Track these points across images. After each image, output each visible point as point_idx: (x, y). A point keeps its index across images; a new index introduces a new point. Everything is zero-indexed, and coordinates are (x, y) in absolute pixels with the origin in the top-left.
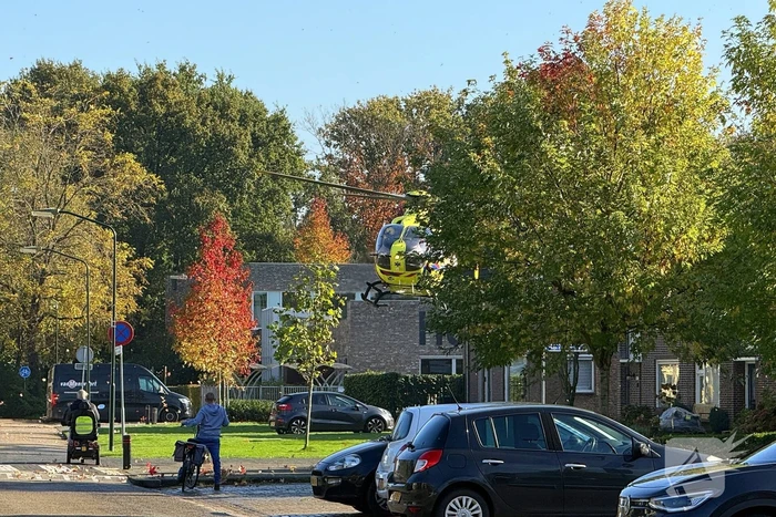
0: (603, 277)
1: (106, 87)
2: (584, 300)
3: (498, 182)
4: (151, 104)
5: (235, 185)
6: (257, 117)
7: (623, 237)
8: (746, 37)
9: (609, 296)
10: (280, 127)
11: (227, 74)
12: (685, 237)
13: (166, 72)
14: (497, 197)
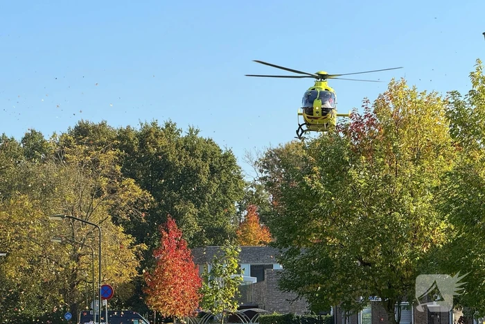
0: (388, 254)
1: (119, 138)
2: (376, 269)
3: (321, 195)
4: (147, 148)
5: (199, 198)
6: (213, 155)
7: (399, 228)
8: (457, 104)
9: (391, 266)
10: (228, 161)
11: (195, 129)
12: (438, 228)
13: (157, 128)
14: (321, 205)
